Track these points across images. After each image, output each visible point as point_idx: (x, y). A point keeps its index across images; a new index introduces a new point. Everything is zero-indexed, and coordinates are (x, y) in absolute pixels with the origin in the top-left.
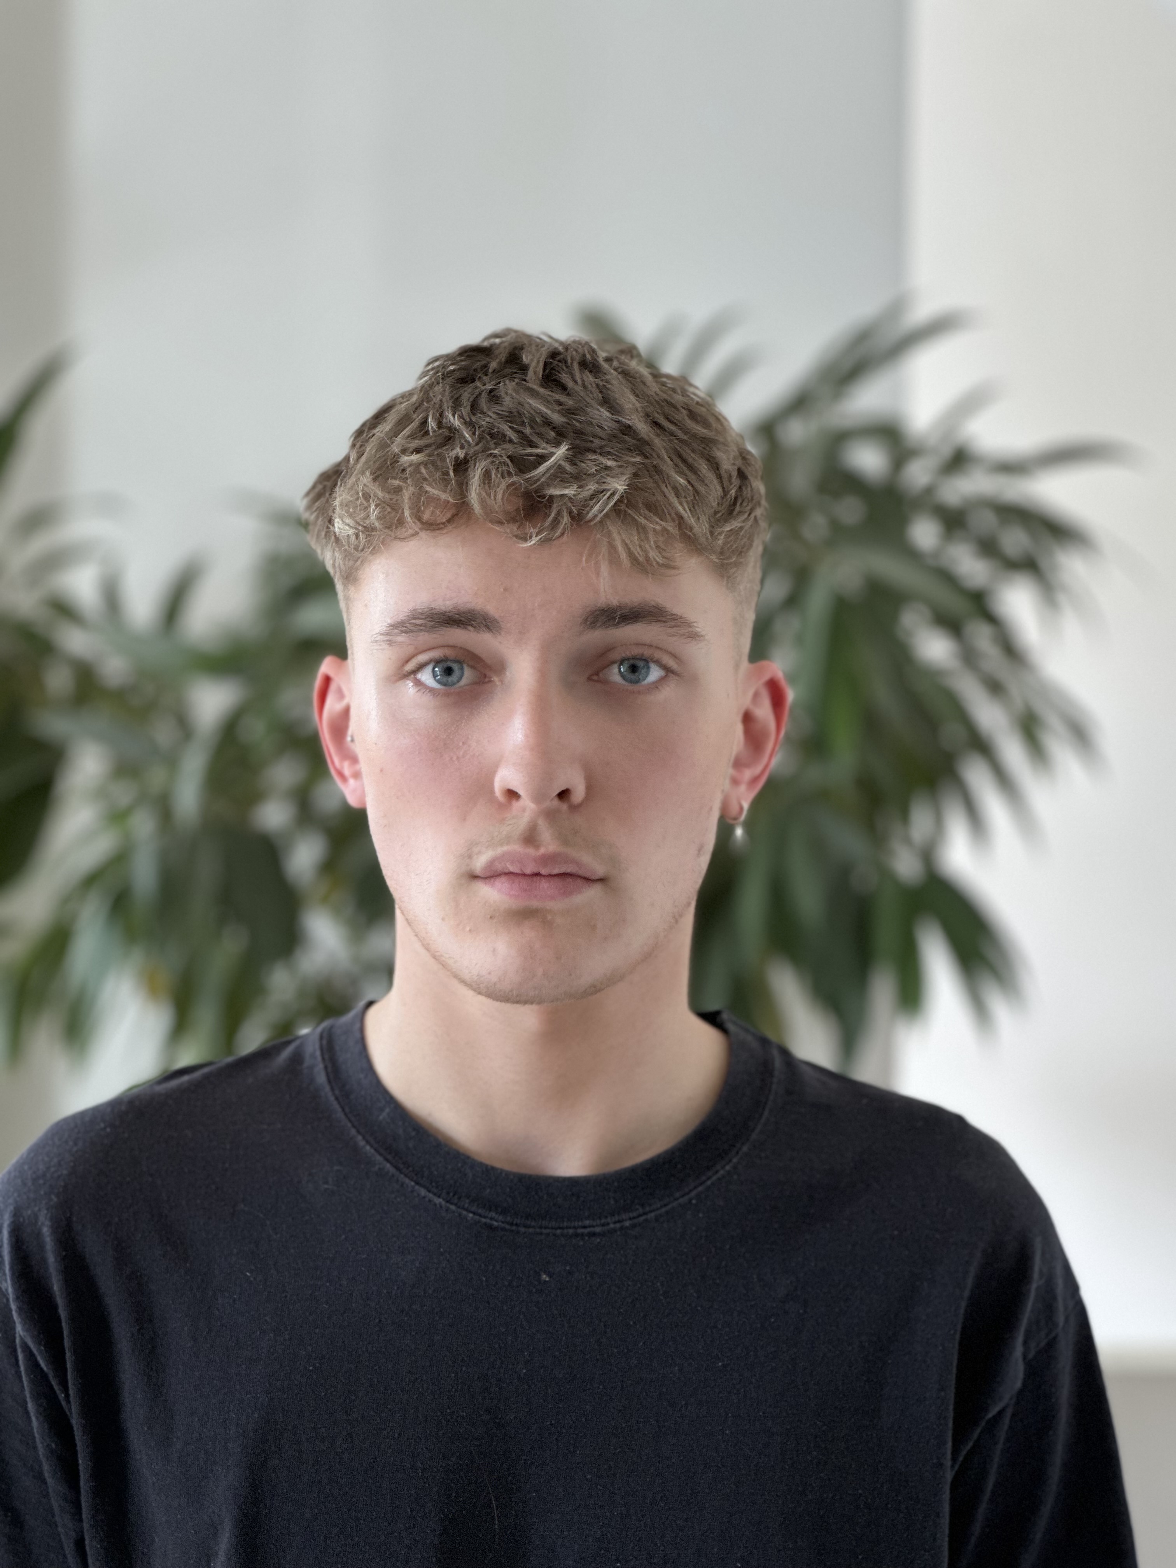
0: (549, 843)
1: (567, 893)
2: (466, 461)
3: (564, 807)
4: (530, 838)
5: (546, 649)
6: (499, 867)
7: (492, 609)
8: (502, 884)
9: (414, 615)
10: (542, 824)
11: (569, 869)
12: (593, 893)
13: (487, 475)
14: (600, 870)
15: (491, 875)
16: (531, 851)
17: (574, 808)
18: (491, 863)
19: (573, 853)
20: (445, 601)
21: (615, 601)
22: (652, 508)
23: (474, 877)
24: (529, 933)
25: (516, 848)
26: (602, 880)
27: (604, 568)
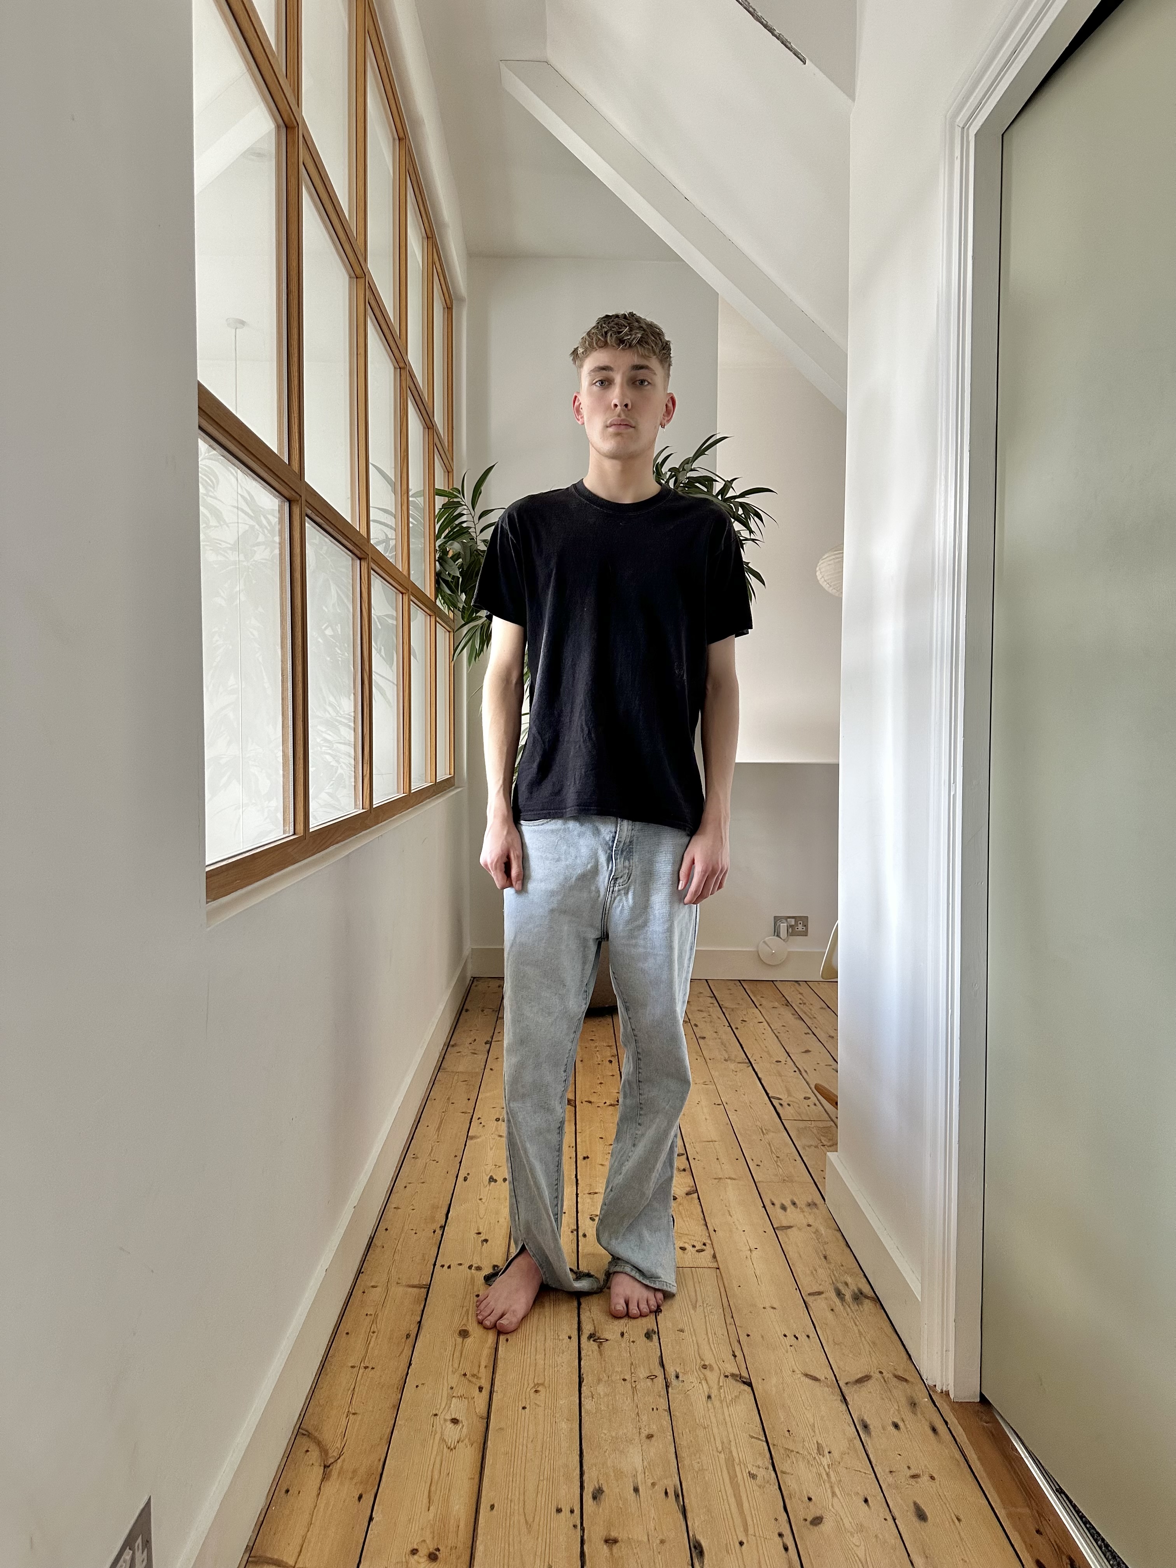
0: (623, 417)
1: (626, 429)
2: (607, 331)
3: (626, 409)
4: (619, 416)
5: (623, 374)
6: (612, 423)
7: (612, 366)
8: (613, 427)
9: (596, 368)
10: (622, 413)
11: (628, 423)
12: (632, 430)
13: (611, 335)
14: (633, 425)
15: (611, 425)
16: (619, 418)
17: (629, 410)
18: (610, 423)
19: (628, 419)
20: (602, 365)
21: (638, 364)
22: (647, 343)
23: (607, 427)
24: (619, 438)
25: (616, 418)
26: (634, 427)
27: (636, 356)
